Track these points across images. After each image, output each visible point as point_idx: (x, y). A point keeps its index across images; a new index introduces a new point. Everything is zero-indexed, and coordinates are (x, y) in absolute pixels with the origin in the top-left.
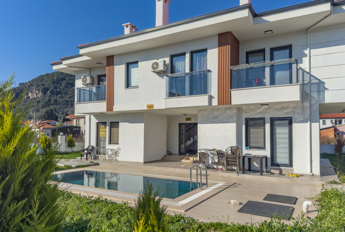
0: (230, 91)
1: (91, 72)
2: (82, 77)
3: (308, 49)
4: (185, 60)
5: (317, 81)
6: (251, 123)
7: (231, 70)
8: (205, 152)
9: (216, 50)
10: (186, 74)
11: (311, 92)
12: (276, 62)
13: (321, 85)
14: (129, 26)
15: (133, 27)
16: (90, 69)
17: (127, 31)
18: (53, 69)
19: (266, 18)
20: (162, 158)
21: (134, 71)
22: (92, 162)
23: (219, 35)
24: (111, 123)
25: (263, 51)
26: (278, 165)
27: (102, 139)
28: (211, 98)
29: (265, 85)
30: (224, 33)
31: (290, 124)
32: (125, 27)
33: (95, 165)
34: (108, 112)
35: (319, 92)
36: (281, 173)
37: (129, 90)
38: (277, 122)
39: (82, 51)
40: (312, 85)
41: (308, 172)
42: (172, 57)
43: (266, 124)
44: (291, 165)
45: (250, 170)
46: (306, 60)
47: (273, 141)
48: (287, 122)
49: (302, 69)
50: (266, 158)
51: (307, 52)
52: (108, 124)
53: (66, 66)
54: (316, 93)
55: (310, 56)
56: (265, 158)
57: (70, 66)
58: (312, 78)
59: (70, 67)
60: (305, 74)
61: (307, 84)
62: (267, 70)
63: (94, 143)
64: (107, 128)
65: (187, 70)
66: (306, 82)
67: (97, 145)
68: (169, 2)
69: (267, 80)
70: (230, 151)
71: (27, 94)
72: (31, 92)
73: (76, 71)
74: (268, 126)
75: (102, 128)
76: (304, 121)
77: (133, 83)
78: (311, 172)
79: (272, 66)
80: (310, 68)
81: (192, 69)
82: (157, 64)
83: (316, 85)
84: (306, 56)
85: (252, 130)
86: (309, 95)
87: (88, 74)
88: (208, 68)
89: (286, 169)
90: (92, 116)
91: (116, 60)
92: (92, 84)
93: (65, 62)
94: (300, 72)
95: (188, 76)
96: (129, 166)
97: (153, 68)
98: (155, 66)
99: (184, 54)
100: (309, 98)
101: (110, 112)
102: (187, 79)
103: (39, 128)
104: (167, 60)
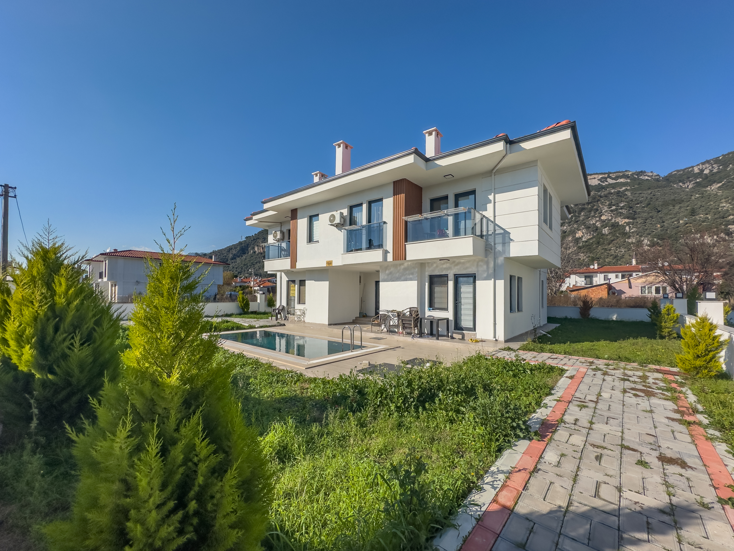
0: (405, 245)
1: (282, 226)
2: (273, 232)
3: (493, 194)
4: (362, 211)
5: (502, 231)
6: (436, 279)
7: (406, 222)
8: (386, 313)
9: (391, 200)
10: (363, 227)
11: (495, 244)
12: (461, 209)
13: (507, 235)
14: (318, 175)
15: (323, 176)
16: (281, 223)
17: (316, 179)
18: (247, 225)
19: (438, 162)
20: (353, 320)
21: (316, 224)
22: (278, 323)
23: (394, 182)
24: (301, 281)
25: (446, 198)
26: (462, 329)
27: (293, 298)
28: (386, 252)
29: (448, 237)
30: (399, 181)
31: (474, 282)
32: (315, 176)
33: (281, 325)
35: (504, 244)
36: (463, 338)
37: (312, 245)
38: (461, 279)
39: (266, 206)
40: (496, 236)
41: (491, 337)
42: (351, 208)
43: (450, 282)
44: (474, 329)
45: (431, 334)
46: (490, 206)
47: (456, 301)
48: (471, 279)
49: (486, 218)
50: (448, 320)
51: (491, 197)
52: (297, 282)
53: (257, 222)
54: (501, 245)
55: (495, 203)
56: (446, 320)
57: (260, 221)
58: (497, 228)
60: (490, 223)
61: (491, 235)
62: (451, 219)
63: (284, 303)
64: (296, 286)
65: (364, 223)
66: (490, 233)
67: (288, 304)
68: (352, 148)
69: (450, 231)
70: (408, 313)
71: (254, 248)
72: (257, 246)
73: (268, 226)
74: (451, 284)
75: (293, 287)
76: (487, 278)
77: (315, 239)
78: (495, 337)
79: (456, 216)
80: (495, 216)
81: (369, 220)
82: (333, 216)
83: (501, 236)
84: (490, 202)
85: (437, 289)
86: (493, 248)
87: (279, 229)
88: (384, 220)
89: (469, 333)
90: (283, 273)
91: (299, 213)
92: (282, 239)
93: (255, 217)
94: (485, 220)
95: (364, 228)
97: (331, 221)
98: (332, 218)
99: (361, 205)
100: (493, 252)
101: (293, 269)
102: (364, 232)
103: (259, 286)
104: (345, 212)
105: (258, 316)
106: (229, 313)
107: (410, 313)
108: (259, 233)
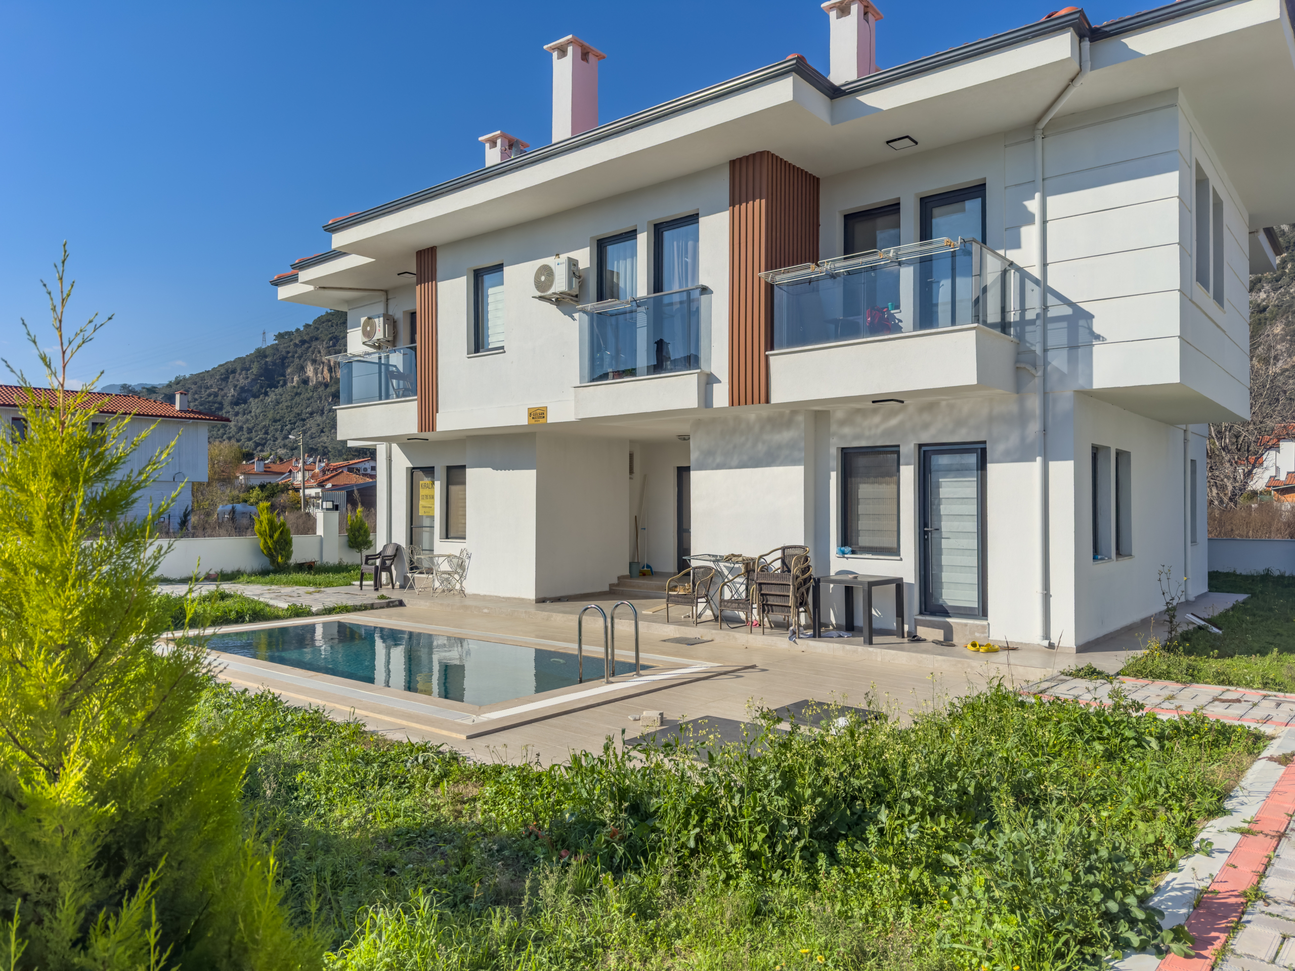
0: (767, 357)
1: (390, 302)
2: (363, 319)
3: (1038, 195)
4: (634, 254)
5: (1068, 311)
6: (861, 462)
7: (770, 288)
8: (711, 564)
9: (724, 217)
10: (638, 303)
11: (1045, 350)
12: (941, 243)
13: (1082, 322)
14: (499, 142)
15: (511, 145)
16: (386, 292)
17: (493, 157)
18: (280, 297)
19: (870, 99)
20: (611, 585)
21: (494, 295)
22: (383, 597)
23: (733, 163)
24: (449, 469)
25: (894, 208)
26: (944, 612)
27: (426, 522)
28: (709, 381)
29: (898, 329)
30: (747, 158)
31: (982, 466)
32: (487, 145)
33: (391, 604)
34: (423, 433)
35: (1073, 347)
36: (948, 641)
37: (484, 361)
38: (943, 460)
39: (339, 240)
40: (1050, 326)
41: (1035, 636)
42: (601, 246)
43: (903, 468)
44: (983, 612)
45: (850, 627)
46: (1030, 234)
47: (926, 525)
48: (972, 459)
49: (1019, 269)
50: (899, 584)
51: (1033, 205)
52: (440, 472)
53: (311, 288)
54: (1065, 353)
55: (1044, 222)
56: (894, 585)
57: (322, 285)
58: (1051, 300)
59: (324, 288)
60: (1029, 285)
61: (1032, 322)
62: (907, 277)
63: (400, 537)
64: (437, 484)
65: (642, 289)
66: (1030, 315)
67: (411, 540)
68: (600, 57)
69: (906, 312)
70: (778, 564)
71: (302, 369)
72: (314, 362)
73: (348, 302)
74: (908, 474)
75: (426, 486)
76: (1023, 455)
77: (494, 338)
78: (1047, 635)
79: (925, 266)
80: (1045, 265)
81: (657, 284)
82: (547, 271)
83: (1065, 324)
84: (1029, 219)
85: (865, 490)
86: (1040, 362)
87: (380, 309)
88: (703, 280)
89: (966, 625)
90: (395, 447)
91: (442, 262)
92: (392, 341)
93: (306, 275)
94: (1013, 279)
95: (642, 309)
96: (486, 611)
97: (539, 285)
98: (544, 277)
99: (631, 235)
100: (1040, 373)
101: (427, 433)
102: (642, 318)
103: (321, 485)
104: (584, 257)
105: (320, 578)
106: (229, 569)
107: (783, 562)
108: (319, 321)
